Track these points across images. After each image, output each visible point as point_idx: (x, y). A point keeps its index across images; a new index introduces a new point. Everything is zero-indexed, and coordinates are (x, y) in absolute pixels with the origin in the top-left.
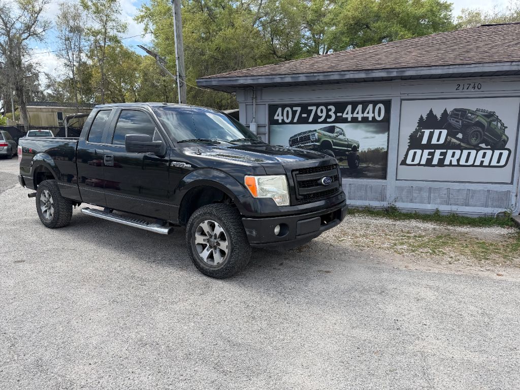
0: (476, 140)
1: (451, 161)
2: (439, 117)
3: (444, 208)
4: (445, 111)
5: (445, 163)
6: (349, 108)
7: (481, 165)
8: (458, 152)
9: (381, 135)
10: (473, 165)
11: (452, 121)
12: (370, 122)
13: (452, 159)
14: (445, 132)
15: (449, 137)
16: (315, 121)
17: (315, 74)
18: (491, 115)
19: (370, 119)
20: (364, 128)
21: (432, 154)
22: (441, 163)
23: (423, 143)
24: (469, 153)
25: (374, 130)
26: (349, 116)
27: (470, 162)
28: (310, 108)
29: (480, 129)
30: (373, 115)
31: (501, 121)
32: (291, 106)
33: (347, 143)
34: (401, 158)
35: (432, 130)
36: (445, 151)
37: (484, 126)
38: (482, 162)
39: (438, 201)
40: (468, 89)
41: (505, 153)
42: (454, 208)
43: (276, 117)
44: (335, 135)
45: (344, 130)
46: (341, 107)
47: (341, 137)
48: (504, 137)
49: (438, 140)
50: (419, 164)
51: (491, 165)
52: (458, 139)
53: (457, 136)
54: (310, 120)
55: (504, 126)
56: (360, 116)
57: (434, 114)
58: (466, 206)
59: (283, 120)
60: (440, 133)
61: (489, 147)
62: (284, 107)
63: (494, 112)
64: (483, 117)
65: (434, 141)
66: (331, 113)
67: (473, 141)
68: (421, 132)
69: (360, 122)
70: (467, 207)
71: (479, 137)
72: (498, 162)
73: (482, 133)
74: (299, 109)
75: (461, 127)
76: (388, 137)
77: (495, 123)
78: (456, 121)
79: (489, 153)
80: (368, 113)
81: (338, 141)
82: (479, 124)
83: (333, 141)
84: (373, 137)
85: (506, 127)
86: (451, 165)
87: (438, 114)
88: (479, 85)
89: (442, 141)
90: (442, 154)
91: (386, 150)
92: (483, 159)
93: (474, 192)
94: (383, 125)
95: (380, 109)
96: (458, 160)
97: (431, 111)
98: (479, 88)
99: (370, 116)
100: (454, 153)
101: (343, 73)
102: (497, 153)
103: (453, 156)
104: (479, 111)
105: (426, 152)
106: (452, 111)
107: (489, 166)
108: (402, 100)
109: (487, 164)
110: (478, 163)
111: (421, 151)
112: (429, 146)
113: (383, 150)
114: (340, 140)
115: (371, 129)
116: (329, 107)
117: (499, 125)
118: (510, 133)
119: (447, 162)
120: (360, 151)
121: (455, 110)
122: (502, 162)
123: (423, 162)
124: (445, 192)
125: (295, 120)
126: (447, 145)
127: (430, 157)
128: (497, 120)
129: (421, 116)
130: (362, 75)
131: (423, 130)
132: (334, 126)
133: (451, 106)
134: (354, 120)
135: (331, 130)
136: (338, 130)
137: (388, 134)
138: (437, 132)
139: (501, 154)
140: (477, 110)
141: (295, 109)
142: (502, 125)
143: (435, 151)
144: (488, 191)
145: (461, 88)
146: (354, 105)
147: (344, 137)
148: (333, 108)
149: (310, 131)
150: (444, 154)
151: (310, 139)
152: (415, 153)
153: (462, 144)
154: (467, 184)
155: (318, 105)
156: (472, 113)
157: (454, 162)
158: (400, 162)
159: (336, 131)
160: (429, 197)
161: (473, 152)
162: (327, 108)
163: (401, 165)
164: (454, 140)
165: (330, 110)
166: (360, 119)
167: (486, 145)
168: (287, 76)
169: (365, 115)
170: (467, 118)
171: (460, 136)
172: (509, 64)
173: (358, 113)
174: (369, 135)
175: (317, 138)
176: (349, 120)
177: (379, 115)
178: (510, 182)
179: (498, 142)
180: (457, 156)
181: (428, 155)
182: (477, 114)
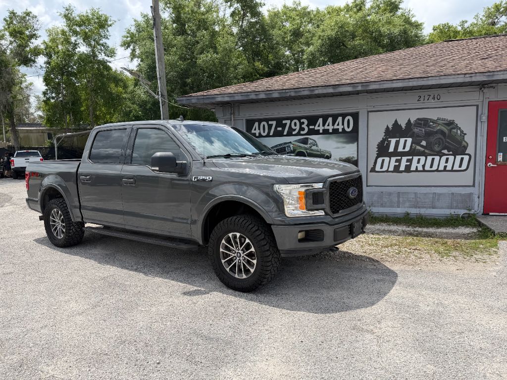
0: (438, 146)
1: (417, 167)
2: (403, 126)
3: (413, 211)
4: (409, 121)
6: (320, 120)
7: (445, 170)
8: (423, 158)
9: (351, 145)
10: (437, 170)
11: (415, 130)
12: (340, 133)
13: (418, 165)
14: (409, 140)
15: (413, 145)
16: (290, 134)
17: (287, 91)
18: (451, 124)
19: (340, 130)
20: (335, 139)
21: (399, 161)
22: (408, 169)
23: (390, 151)
24: (433, 159)
25: (345, 140)
26: (321, 129)
27: (435, 168)
28: (284, 122)
29: (442, 137)
30: (342, 127)
31: (460, 128)
32: (267, 120)
33: (319, 153)
34: (371, 166)
35: (398, 139)
36: (411, 157)
37: (445, 133)
38: (445, 167)
39: (407, 204)
40: (428, 99)
41: (466, 158)
42: (423, 211)
43: (253, 131)
44: (308, 146)
45: (317, 141)
46: (312, 120)
47: (314, 148)
48: (464, 143)
49: (404, 148)
50: (387, 171)
51: (454, 169)
52: (422, 146)
53: (422, 144)
54: (285, 133)
56: (331, 128)
57: (399, 124)
58: (433, 208)
59: (260, 133)
60: (406, 141)
61: (451, 153)
62: (260, 121)
63: (454, 121)
64: (444, 125)
65: (400, 149)
66: (304, 126)
68: (388, 141)
69: (331, 133)
70: (434, 210)
71: (441, 145)
72: (460, 166)
73: (444, 139)
74: (274, 123)
75: (424, 135)
76: (358, 146)
77: (455, 130)
78: (420, 130)
79: (451, 158)
80: (338, 125)
81: (312, 152)
82: (440, 132)
83: (307, 152)
85: (466, 134)
86: (417, 170)
87: (403, 124)
88: (439, 96)
89: (407, 149)
90: (408, 161)
91: (356, 159)
92: (446, 164)
93: (440, 195)
94: (352, 136)
95: (349, 121)
96: (424, 166)
97: (396, 121)
98: (438, 98)
99: (340, 128)
100: (419, 160)
101: (312, 89)
102: (459, 158)
103: (418, 162)
104: (440, 120)
105: (393, 159)
106: (415, 121)
107: (452, 171)
108: (368, 112)
109: (450, 169)
110: (441, 168)
111: (388, 158)
112: (396, 153)
113: (354, 159)
114: (312, 150)
115: (341, 140)
116: (302, 121)
117: (459, 132)
118: (469, 139)
119: (413, 168)
121: (418, 119)
122: (464, 167)
123: (391, 169)
124: (413, 196)
125: (271, 134)
126: (412, 153)
128: (457, 127)
129: (387, 126)
130: (331, 90)
131: (389, 139)
132: (307, 138)
133: (414, 116)
134: (326, 132)
135: (305, 141)
136: (311, 141)
137: (358, 144)
138: (402, 140)
139: (462, 159)
140: (438, 119)
141: (270, 123)
142: (462, 132)
143: (401, 158)
144: (453, 194)
145: (422, 99)
146: (325, 118)
147: (317, 148)
148: (306, 122)
149: (285, 143)
150: (410, 161)
151: (285, 151)
152: (383, 161)
153: (427, 151)
154: (433, 188)
155: (291, 119)
156: (434, 122)
157: (420, 168)
158: (369, 169)
159: (309, 142)
160: (398, 202)
161: (437, 158)
162: (300, 121)
163: (370, 172)
164: (418, 147)
165: (303, 123)
166: (331, 131)
167: (448, 151)
168: (261, 93)
169: (336, 127)
170: (429, 126)
171: (424, 143)
172: (463, 76)
173: (328, 125)
174: (340, 145)
175: (292, 149)
176: (321, 131)
177: (348, 127)
178: (472, 184)
179: (459, 148)
180: (422, 162)
181: (395, 162)
182: (438, 123)
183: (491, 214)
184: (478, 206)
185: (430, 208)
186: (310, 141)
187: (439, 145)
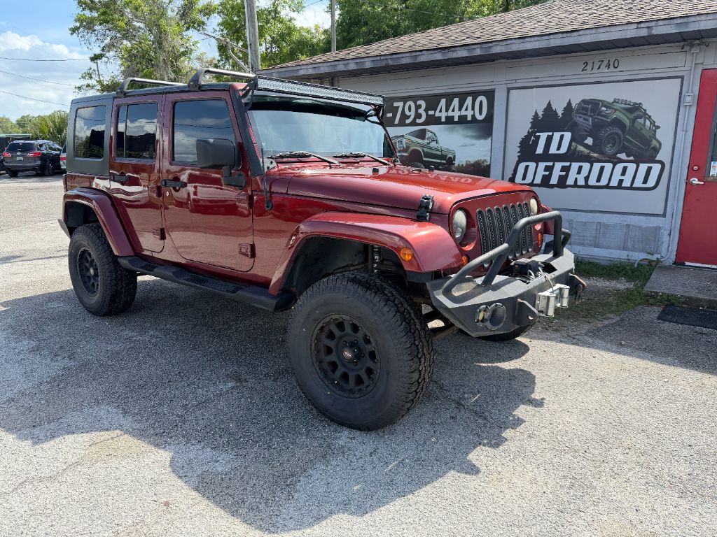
0: (612, 147)
1: (576, 179)
2: (560, 113)
4: (569, 103)
5: (568, 183)
6: (443, 102)
7: (620, 186)
8: (586, 166)
9: (482, 142)
10: (607, 187)
11: (578, 118)
12: (469, 122)
13: (578, 176)
14: (568, 136)
16: (402, 123)
18: (635, 109)
19: (469, 118)
20: (461, 132)
21: (549, 169)
22: (562, 183)
23: (537, 152)
25: (474, 134)
26: (443, 115)
27: (604, 182)
28: (396, 104)
29: (619, 131)
30: (472, 112)
31: (650, 117)
33: (440, 153)
34: (509, 174)
35: (551, 134)
37: (625, 125)
38: (621, 181)
40: (599, 68)
44: (425, 142)
45: (437, 135)
46: (433, 102)
47: (433, 144)
48: (654, 143)
49: (559, 148)
51: (634, 186)
52: (586, 146)
53: (586, 142)
54: (397, 122)
55: (654, 126)
56: (456, 115)
57: (554, 109)
58: (595, 247)
60: (562, 137)
61: (632, 158)
63: (640, 104)
64: (625, 112)
65: (553, 150)
66: (421, 111)
67: (609, 149)
69: (456, 123)
70: (596, 249)
71: (617, 143)
72: (645, 181)
73: (622, 135)
76: (492, 144)
77: (641, 121)
78: (584, 119)
80: (466, 109)
81: (429, 150)
82: (617, 122)
83: (423, 151)
84: (473, 145)
85: (658, 127)
86: (575, 185)
87: (559, 109)
88: (616, 62)
89: (564, 150)
91: (488, 163)
92: (622, 178)
93: (607, 226)
94: (484, 128)
95: (481, 103)
96: (587, 179)
97: (549, 104)
98: (616, 66)
99: (469, 114)
101: (414, 54)
103: (579, 172)
104: (618, 103)
107: (631, 188)
110: (614, 183)
111: (534, 164)
112: (546, 156)
113: (485, 164)
114: (431, 148)
115: (471, 133)
116: (419, 102)
117: (648, 123)
118: (664, 136)
119: (570, 181)
120: (456, 165)
121: (584, 101)
122: (651, 183)
123: (538, 180)
124: (566, 225)
126: (571, 156)
127: (547, 173)
131: (538, 134)
132: (425, 130)
133: (577, 95)
134: (450, 121)
135: (421, 134)
136: (430, 134)
137: (492, 140)
140: (616, 101)
142: (653, 123)
144: (628, 226)
145: (589, 67)
146: (449, 99)
147: (437, 145)
148: (422, 103)
149: (397, 137)
150: (566, 169)
154: (598, 214)
155: (405, 99)
156: (608, 106)
157: (581, 182)
159: (427, 137)
161: (608, 166)
162: (415, 103)
164: (580, 148)
165: (420, 106)
166: (456, 119)
167: (628, 156)
169: (463, 113)
170: (600, 114)
173: (453, 110)
174: (468, 141)
175: (405, 146)
176: (443, 120)
177: (481, 113)
178: (662, 213)
179: (645, 151)
180: (585, 172)
181: (544, 171)
182: (614, 107)
183: (687, 263)
184: (668, 249)
185: (590, 246)
186: (428, 135)
187: (614, 144)
